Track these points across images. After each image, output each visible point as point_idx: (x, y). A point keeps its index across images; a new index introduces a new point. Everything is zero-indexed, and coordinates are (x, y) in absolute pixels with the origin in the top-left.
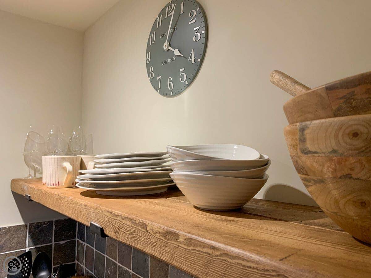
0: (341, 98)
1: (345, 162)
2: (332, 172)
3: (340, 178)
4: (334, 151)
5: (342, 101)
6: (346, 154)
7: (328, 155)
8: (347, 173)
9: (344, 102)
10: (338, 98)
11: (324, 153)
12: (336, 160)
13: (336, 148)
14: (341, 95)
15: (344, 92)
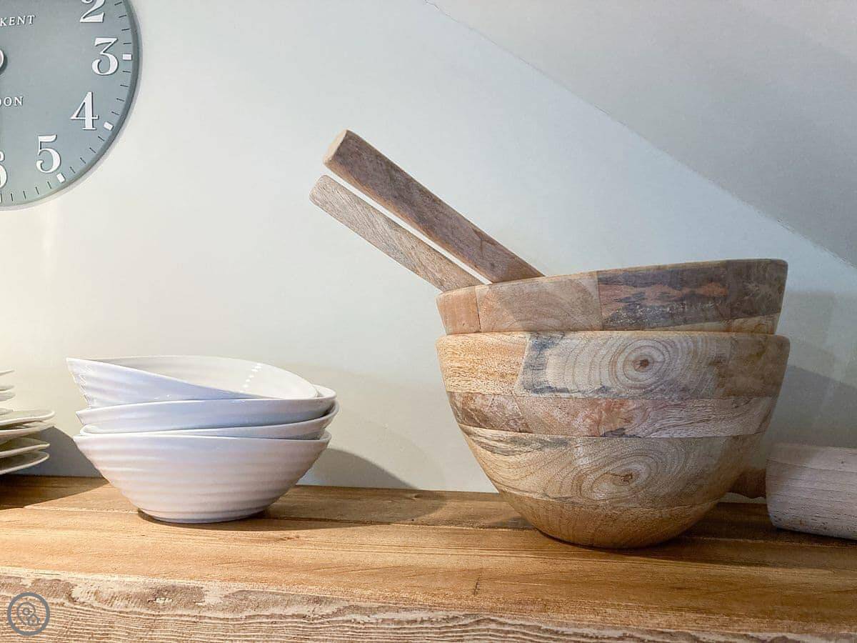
0: (621, 301)
1: (619, 408)
2: (591, 426)
3: (604, 435)
4: (604, 389)
5: (622, 305)
6: (623, 395)
7: (591, 395)
8: (618, 427)
9: (625, 308)
10: (616, 300)
11: (584, 392)
12: (603, 405)
13: (608, 384)
14: (623, 296)
15: (627, 292)
